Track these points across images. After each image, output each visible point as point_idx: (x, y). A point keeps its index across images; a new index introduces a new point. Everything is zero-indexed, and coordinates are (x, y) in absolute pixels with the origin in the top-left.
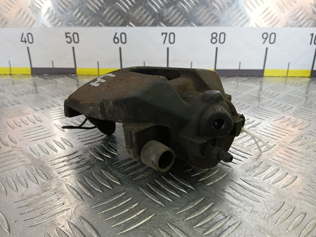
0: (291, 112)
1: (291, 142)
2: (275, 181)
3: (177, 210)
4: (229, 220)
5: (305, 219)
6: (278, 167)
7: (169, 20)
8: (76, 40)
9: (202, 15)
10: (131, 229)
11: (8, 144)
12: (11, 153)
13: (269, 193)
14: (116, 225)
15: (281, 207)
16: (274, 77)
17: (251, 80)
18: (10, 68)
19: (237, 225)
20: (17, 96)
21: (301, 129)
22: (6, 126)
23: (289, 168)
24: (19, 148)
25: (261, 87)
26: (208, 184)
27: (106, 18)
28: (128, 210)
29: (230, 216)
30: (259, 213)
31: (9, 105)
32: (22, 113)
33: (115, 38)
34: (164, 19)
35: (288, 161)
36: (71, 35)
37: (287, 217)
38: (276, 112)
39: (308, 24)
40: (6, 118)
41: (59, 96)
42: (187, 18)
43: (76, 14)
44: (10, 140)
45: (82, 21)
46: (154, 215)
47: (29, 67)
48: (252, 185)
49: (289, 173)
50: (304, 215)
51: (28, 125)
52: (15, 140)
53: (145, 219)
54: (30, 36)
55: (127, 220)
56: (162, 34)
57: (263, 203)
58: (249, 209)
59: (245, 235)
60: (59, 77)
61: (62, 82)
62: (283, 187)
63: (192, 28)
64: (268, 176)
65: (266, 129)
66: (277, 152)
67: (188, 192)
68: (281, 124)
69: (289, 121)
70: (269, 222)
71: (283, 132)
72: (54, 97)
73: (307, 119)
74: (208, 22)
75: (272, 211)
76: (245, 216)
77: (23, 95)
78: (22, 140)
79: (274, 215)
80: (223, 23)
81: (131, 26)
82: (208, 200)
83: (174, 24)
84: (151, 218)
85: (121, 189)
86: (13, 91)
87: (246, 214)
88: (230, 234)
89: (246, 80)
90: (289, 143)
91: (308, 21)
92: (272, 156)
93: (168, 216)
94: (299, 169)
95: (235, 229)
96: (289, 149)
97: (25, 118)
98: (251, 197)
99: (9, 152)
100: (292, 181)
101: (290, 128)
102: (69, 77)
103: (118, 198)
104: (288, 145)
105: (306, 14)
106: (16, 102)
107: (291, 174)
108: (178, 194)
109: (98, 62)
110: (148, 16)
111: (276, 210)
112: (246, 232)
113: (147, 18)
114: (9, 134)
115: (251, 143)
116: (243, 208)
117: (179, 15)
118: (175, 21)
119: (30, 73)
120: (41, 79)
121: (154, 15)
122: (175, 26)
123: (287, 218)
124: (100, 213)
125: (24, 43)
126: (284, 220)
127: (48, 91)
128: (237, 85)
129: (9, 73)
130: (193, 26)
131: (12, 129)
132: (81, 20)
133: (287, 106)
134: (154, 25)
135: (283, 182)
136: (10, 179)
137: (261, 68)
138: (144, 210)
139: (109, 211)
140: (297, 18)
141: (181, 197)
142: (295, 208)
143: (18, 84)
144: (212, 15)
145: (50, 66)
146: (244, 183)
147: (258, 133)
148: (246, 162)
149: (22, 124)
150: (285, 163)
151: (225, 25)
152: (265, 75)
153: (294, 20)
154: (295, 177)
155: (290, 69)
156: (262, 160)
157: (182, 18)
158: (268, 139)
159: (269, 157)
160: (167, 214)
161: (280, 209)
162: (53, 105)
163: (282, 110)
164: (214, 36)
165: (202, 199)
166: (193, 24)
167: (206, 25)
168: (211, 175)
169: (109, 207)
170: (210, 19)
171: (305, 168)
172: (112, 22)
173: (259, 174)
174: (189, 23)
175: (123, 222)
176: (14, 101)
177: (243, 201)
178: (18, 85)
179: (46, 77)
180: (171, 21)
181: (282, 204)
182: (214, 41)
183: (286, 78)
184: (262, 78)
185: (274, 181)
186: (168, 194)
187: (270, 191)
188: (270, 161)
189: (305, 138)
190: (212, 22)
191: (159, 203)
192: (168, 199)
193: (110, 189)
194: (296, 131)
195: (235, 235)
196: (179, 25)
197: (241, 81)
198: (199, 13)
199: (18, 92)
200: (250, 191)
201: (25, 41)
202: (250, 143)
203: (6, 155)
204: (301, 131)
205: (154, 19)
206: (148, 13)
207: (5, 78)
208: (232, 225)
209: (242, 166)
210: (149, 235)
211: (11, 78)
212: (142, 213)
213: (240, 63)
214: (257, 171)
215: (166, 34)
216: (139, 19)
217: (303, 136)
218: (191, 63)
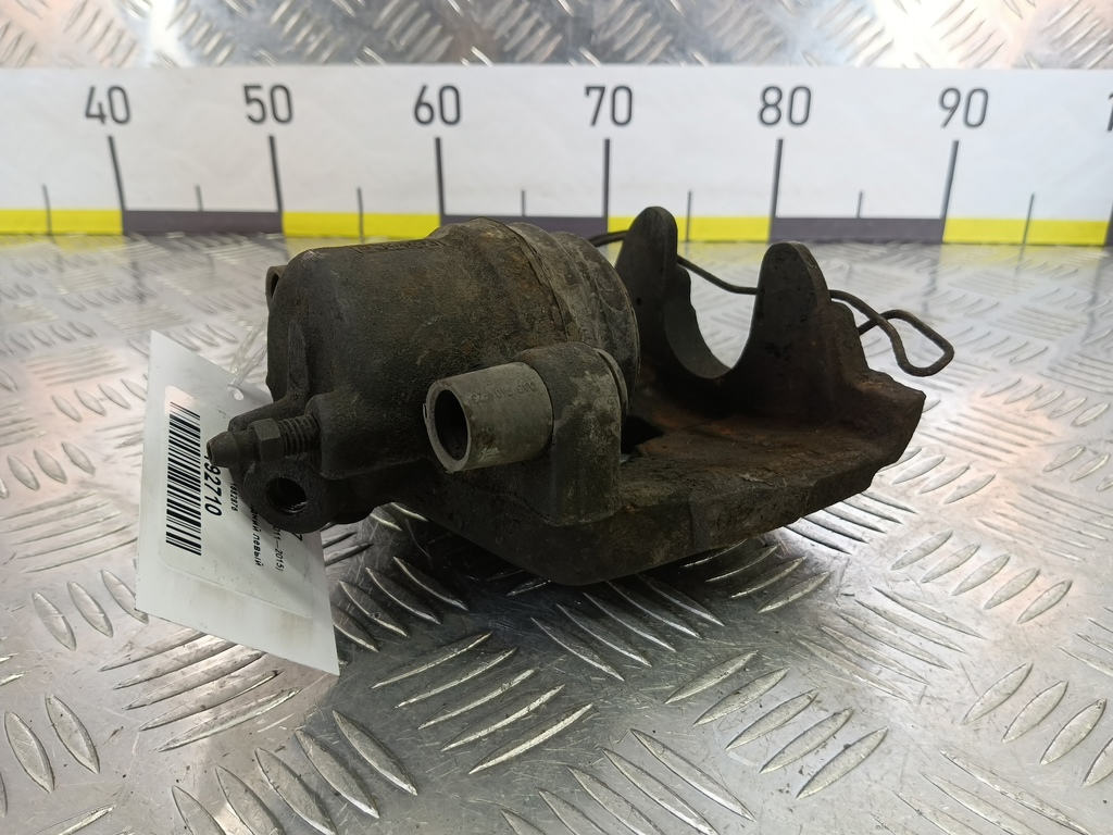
0: (1042, 363)
1: (1048, 468)
2: (997, 598)
3: (668, 692)
4: (844, 724)
5: (1104, 723)
6: (1006, 552)
7: (611, 41)
8: (283, 113)
9: (730, 25)
10: (513, 753)
11: (62, 473)
12: (79, 503)
13: (978, 636)
14: (461, 742)
15: (1021, 684)
16: (979, 244)
17: (899, 255)
18: (48, 211)
19: (872, 741)
20: (80, 309)
21: (1080, 422)
22: (51, 414)
23: (1043, 554)
24: (106, 487)
25: (933, 282)
26: (769, 608)
27: (390, 34)
28: (499, 691)
29: (847, 713)
30: (946, 704)
31: (55, 339)
32: (105, 365)
33: (420, 103)
34: (593, 38)
35: (1038, 531)
36: (264, 95)
37: (1043, 714)
38: (989, 367)
39: (1103, 58)
40: (50, 385)
41: (227, 308)
42: (675, 33)
43: (283, 21)
44: (68, 459)
45: (305, 43)
46: (589, 710)
47: (115, 206)
48: (918, 610)
49: (1044, 570)
50: (1100, 710)
51: (126, 407)
52: (88, 461)
53: (558, 722)
54: (117, 95)
55: (499, 725)
56: (588, 90)
57: (959, 670)
58: (910, 689)
59: (902, 776)
60: (223, 244)
61: (233, 261)
62: (1024, 617)
63: (695, 69)
64: (972, 580)
65: (958, 424)
66: (1001, 501)
67: (701, 634)
68: (1010, 407)
69: (1037, 395)
70: (982, 732)
71: (1016, 433)
72: (211, 312)
73: (1098, 389)
74: (750, 48)
75: (990, 698)
76: (901, 713)
77: (99, 305)
78: (112, 460)
79: (998, 709)
80: (805, 53)
81: (476, 61)
82: (768, 661)
83: (630, 56)
84: (580, 719)
85: (470, 622)
86: (63, 292)
87: (901, 706)
88: (853, 772)
89: (883, 256)
90: (1040, 472)
91: (1101, 46)
92: (984, 515)
93: (639, 712)
94: (1076, 558)
95: (869, 755)
96: (1042, 490)
97: (114, 384)
98: (918, 651)
99: (69, 500)
100: (1054, 597)
101: (1040, 420)
102: (256, 242)
103: (464, 653)
104: (1038, 476)
105: (1097, 22)
106: (78, 331)
107: (1051, 574)
108: (667, 641)
109: (359, 192)
110: (539, 25)
111: (1004, 691)
112: (904, 764)
113: (533, 31)
114: (65, 440)
115: (910, 471)
116: (891, 688)
117: (650, 24)
118: (632, 44)
119: (117, 228)
120: (159, 249)
121: (560, 23)
122: (633, 61)
123: (1044, 718)
124: (403, 704)
125: (96, 122)
126: (1033, 727)
127: (187, 293)
128: (851, 272)
129: (43, 228)
130: (698, 62)
131: (73, 423)
132: (299, 39)
133: (1027, 344)
134: (560, 57)
135: (1026, 601)
136: (83, 592)
137: (936, 213)
138: (553, 692)
139: (437, 695)
140: (1065, 37)
141: (677, 650)
142: (1067, 686)
143: (77, 266)
144: (764, 23)
145: (189, 205)
146: (889, 605)
147: (933, 437)
148: (895, 534)
149: (107, 405)
150: (1028, 539)
151: (808, 58)
152: (947, 237)
153: (1055, 42)
154: (1063, 583)
155: (1036, 215)
156: (949, 526)
157: (659, 35)
158: (967, 457)
159: (974, 519)
160: (632, 705)
161: (1017, 689)
162: (212, 339)
163: (1011, 361)
164: (772, 97)
165: (748, 657)
166: (698, 56)
167: (745, 60)
168: (776, 578)
169: (434, 683)
170: (758, 36)
171: (1099, 555)
172: (409, 48)
173: (940, 575)
174: (682, 50)
175: (484, 732)
176: (71, 325)
177: (892, 665)
178: (78, 272)
179: (177, 244)
180: (618, 46)
181: (1025, 674)
182: (770, 115)
183: (1022, 250)
184: (935, 248)
185: (992, 599)
186: (634, 639)
187: (980, 630)
188: (975, 529)
189: (1095, 453)
190: (764, 50)
191: (604, 668)
192: (632, 656)
193: (434, 623)
194: (1061, 429)
195: (868, 774)
196: (648, 60)
197: (865, 260)
198: (716, 17)
199: (82, 296)
200: (914, 631)
201: (101, 117)
202: (904, 472)
203: (60, 513)
204: (1081, 431)
205: (558, 38)
206: (536, 16)
207: (30, 245)
208: (858, 741)
209: (882, 547)
210: (576, 775)
211: (53, 247)
212: (547, 703)
213: (861, 195)
214: (934, 562)
215: (602, 89)
216: (507, 36)
217: (1088, 447)
218: (690, 194)
